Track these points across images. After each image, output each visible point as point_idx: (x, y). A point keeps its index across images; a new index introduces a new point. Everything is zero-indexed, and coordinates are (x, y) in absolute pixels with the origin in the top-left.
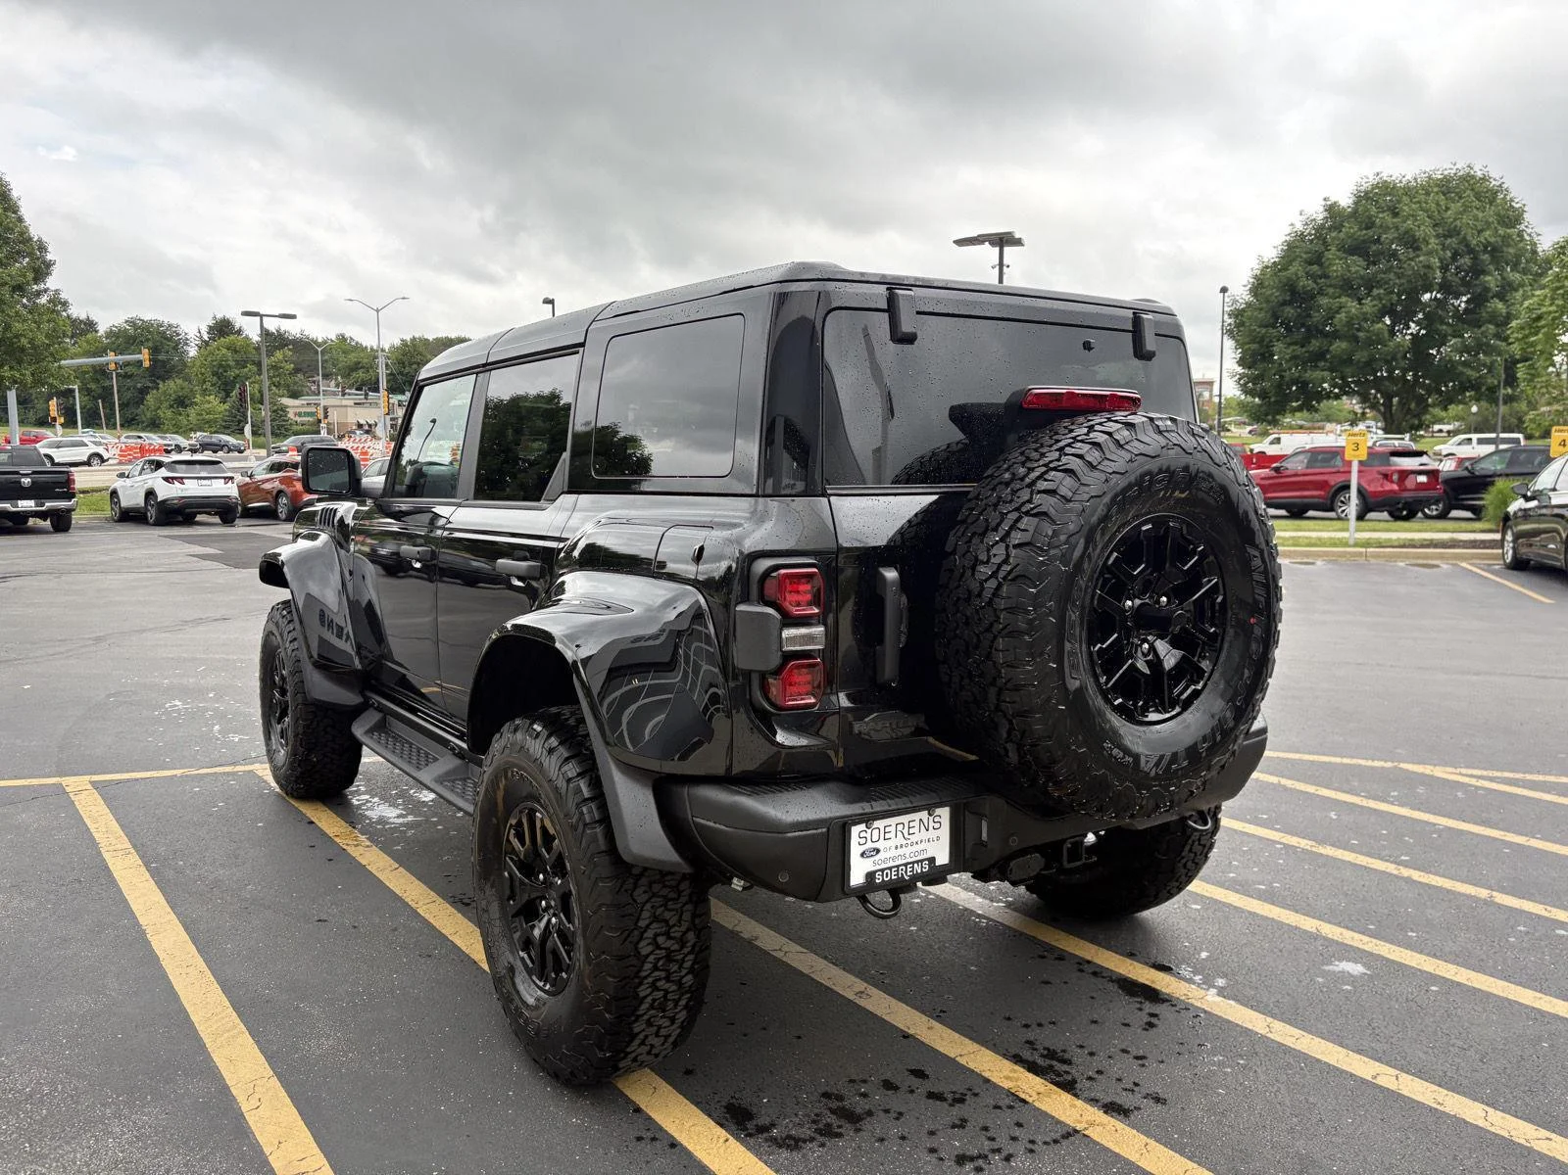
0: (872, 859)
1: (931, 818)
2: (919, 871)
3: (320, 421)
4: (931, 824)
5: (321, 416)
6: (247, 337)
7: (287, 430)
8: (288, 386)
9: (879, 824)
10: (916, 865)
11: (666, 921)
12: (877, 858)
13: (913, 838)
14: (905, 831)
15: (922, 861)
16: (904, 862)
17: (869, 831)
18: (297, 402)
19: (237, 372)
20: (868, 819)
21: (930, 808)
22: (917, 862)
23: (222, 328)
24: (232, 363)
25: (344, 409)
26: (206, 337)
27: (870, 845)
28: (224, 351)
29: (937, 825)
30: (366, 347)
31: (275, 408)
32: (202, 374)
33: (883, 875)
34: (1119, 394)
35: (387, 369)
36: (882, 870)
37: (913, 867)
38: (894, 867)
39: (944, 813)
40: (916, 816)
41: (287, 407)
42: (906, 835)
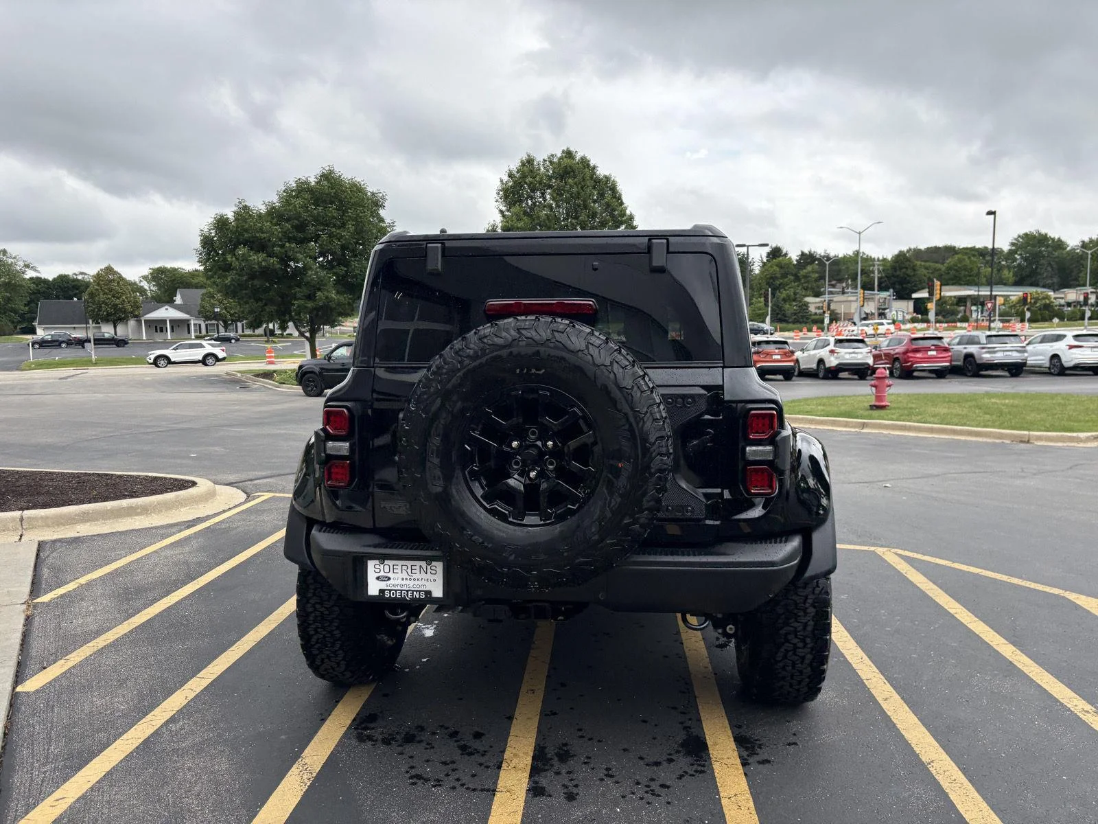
0: (386, 582)
1: (429, 567)
2: (418, 597)
3: (824, 312)
4: (429, 570)
5: (825, 309)
6: (790, 258)
7: (807, 319)
8: (812, 289)
9: (391, 563)
10: (415, 593)
11: (320, 597)
12: (389, 582)
13: (415, 576)
14: (409, 571)
15: (420, 591)
16: (408, 589)
17: (382, 566)
18: (818, 300)
19: (781, 281)
20: (382, 558)
21: (429, 560)
22: (417, 591)
23: (776, 253)
24: (778, 275)
25: (848, 303)
26: (765, 260)
27: (382, 574)
28: (775, 268)
29: (434, 572)
30: (874, 259)
31: (801, 304)
32: (760, 284)
33: (390, 593)
34: (566, 302)
35: (878, 274)
36: (390, 591)
37: (413, 593)
38: (399, 590)
39: (439, 566)
40: (418, 563)
41: (808, 303)
42: (410, 573)
